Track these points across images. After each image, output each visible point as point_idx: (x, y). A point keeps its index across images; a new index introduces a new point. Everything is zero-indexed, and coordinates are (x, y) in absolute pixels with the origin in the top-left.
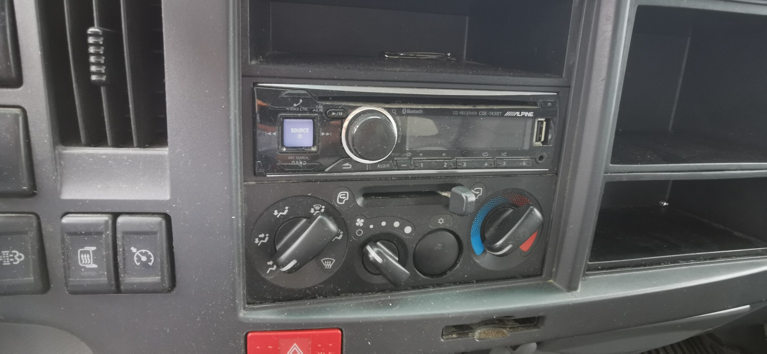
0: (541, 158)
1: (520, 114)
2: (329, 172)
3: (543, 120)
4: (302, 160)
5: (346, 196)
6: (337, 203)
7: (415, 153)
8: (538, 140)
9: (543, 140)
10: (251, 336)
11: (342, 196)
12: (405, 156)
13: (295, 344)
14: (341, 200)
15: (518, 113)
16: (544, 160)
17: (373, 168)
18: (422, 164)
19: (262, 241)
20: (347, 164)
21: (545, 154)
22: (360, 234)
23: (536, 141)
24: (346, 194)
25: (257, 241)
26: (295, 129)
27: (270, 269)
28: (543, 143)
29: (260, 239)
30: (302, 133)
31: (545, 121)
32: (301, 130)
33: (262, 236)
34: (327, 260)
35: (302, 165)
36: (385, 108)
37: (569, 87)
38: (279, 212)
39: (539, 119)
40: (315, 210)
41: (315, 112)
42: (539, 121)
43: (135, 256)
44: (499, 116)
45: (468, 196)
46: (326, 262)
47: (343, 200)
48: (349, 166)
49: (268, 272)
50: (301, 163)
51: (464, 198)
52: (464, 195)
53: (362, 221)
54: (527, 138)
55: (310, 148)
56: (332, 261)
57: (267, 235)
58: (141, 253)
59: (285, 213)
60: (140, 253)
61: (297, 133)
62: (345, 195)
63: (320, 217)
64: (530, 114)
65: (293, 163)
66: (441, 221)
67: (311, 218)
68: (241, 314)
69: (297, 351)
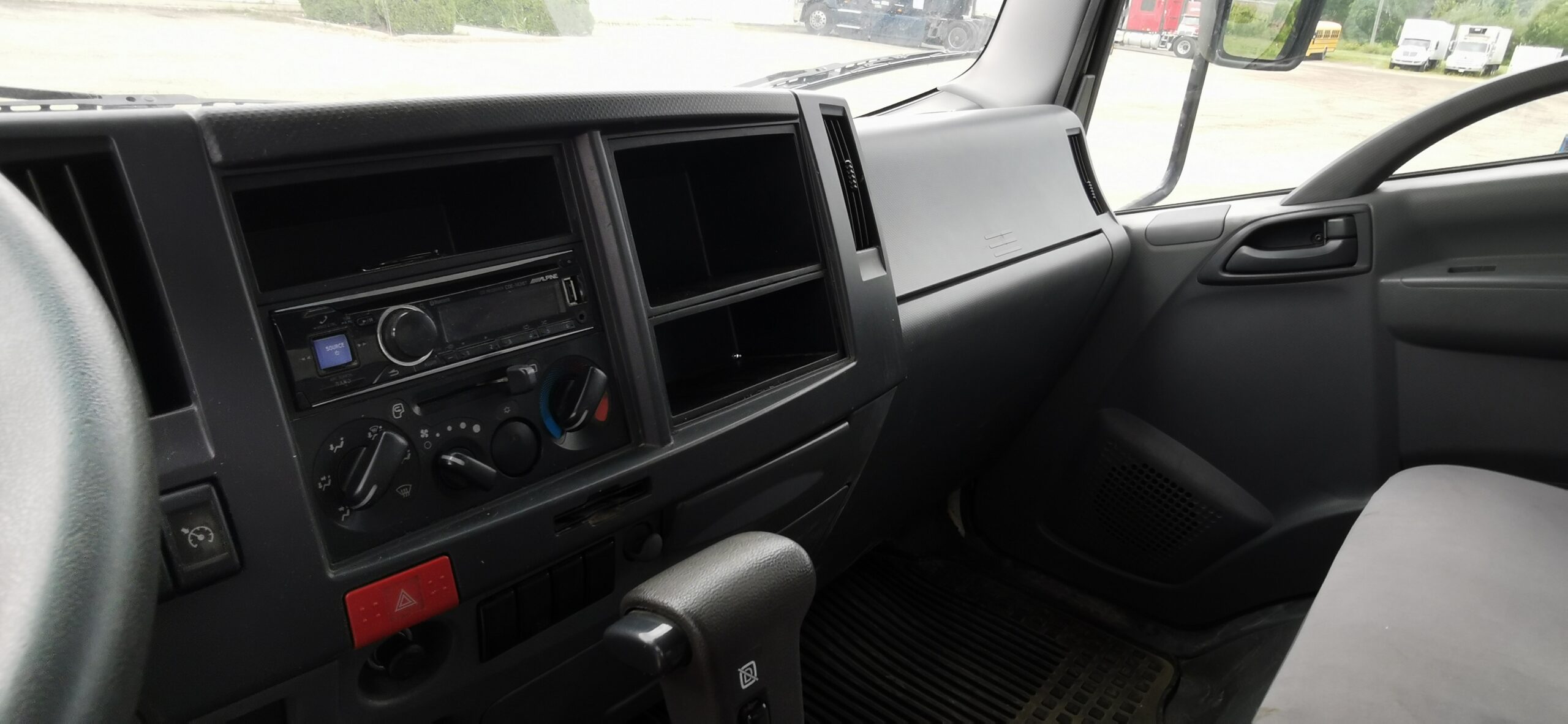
0: (582, 317)
1: (545, 278)
2: (378, 383)
3: (569, 278)
4: (346, 379)
5: (401, 408)
6: (394, 418)
7: (457, 344)
8: (572, 300)
9: (576, 299)
10: (349, 597)
11: (397, 409)
12: (448, 349)
13: (403, 591)
14: (397, 414)
15: (542, 278)
16: (585, 317)
17: (421, 368)
18: (468, 352)
19: (325, 485)
20: (393, 371)
21: (583, 312)
22: (428, 446)
23: (571, 302)
24: (400, 406)
25: (320, 487)
26: (330, 347)
27: (344, 515)
28: (577, 301)
29: (323, 483)
30: (337, 349)
31: (571, 279)
32: (337, 346)
33: (324, 478)
34: (402, 488)
35: (348, 384)
36: (413, 305)
37: (581, 241)
38: (334, 446)
39: (565, 279)
40: (373, 434)
41: (345, 325)
42: (565, 281)
43: (189, 538)
44: (525, 286)
45: (526, 369)
46: (402, 491)
47: (399, 412)
48: (396, 373)
49: (343, 519)
50: (345, 382)
51: (523, 372)
52: (521, 369)
53: (426, 431)
54: (561, 301)
55: (350, 363)
56: (408, 487)
57: (329, 477)
58: (197, 532)
59: (341, 446)
60: (194, 532)
61: (334, 351)
62: (398, 407)
63: (384, 433)
64: (555, 276)
65: (337, 384)
66: (507, 410)
67: (371, 445)
68: (331, 575)
69: (407, 598)
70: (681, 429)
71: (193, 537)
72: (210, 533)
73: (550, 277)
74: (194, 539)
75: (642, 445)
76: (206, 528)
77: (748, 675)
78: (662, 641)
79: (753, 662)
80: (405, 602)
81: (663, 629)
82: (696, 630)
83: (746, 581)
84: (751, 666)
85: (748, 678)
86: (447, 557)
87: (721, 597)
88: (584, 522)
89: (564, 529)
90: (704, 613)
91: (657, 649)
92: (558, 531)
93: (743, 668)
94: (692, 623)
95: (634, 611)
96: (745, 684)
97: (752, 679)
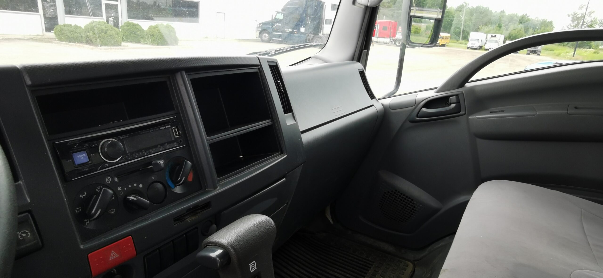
0: (181, 141)
1: (166, 127)
2: (100, 169)
3: (175, 127)
4: (86, 168)
5: (110, 179)
6: (107, 183)
7: (132, 153)
8: (177, 135)
9: (178, 135)
10: (90, 255)
11: (108, 180)
12: (128, 156)
13: (113, 251)
14: (108, 181)
15: (164, 127)
16: (182, 142)
17: (117, 163)
18: (136, 156)
19: (79, 211)
20: (106, 164)
21: (181, 140)
22: (122, 193)
23: (176, 136)
24: (109, 178)
25: (76, 211)
26: (79, 156)
27: (87, 223)
28: (178, 136)
29: (78, 210)
30: (82, 157)
31: (176, 127)
32: (82, 155)
33: (78, 208)
34: (111, 211)
35: (87, 170)
36: (113, 139)
37: (179, 113)
38: (82, 195)
39: (174, 127)
40: (98, 190)
41: (85, 147)
44: (158, 130)
45: (160, 162)
47: (109, 181)
48: (107, 165)
49: (86, 225)
51: (159, 163)
52: (158, 162)
53: (120, 188)
54: (172, 136)
55: (88, 162)
56: (114, 210)
57: (80, 208)
58: (22, 233)
59: (85, 195)
61: (81, 157)
62: (109, 179)
63: (103, 189)
64: (169, 126)
65: (83, 170)
66: (153, 178)
67: (98, 194)
68: (82, 247)
69: (114, 254)
70: (222, 183)
71: (20, 235)
72: (28, 233)
73: (168, 127)
74: (22, 236)
75: (207, 189)
76: (27, 231)
77: (253, 267)
78: (219, 256)
79: (254, 262)
80: (114, 256)
81: (219, 251)
82: (232, 250)
83: (250, 231)
84: (254, 263)
85: (253, 268)
86: (131, 237)
87: (241, 238)
88: (185, 220)
89: (178, 223)
90: (235, 244)
91: (218, 259)
92: (175, 224)
93: (251, 264)
94: (230, 248)
95: (207, 247)
96: (252, 270)
97: (255, 268)
